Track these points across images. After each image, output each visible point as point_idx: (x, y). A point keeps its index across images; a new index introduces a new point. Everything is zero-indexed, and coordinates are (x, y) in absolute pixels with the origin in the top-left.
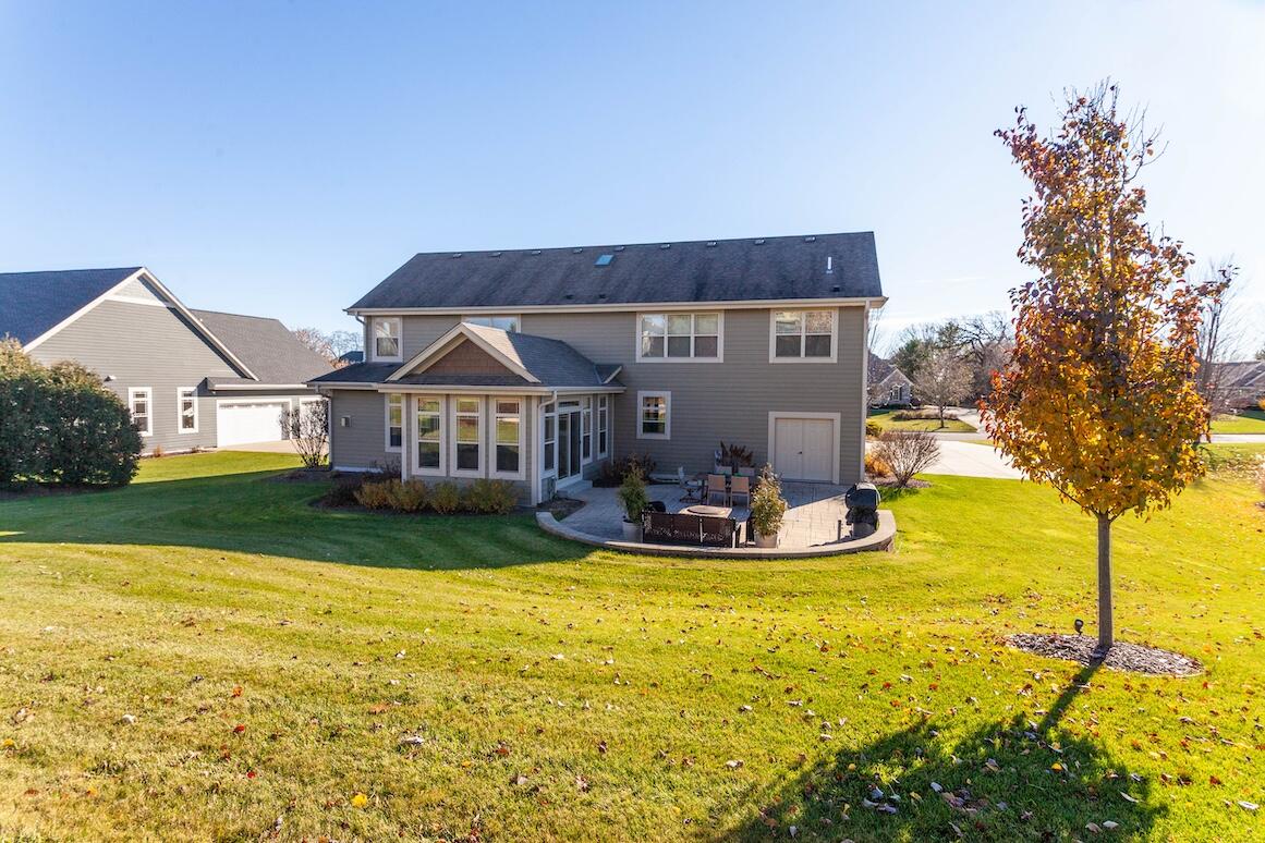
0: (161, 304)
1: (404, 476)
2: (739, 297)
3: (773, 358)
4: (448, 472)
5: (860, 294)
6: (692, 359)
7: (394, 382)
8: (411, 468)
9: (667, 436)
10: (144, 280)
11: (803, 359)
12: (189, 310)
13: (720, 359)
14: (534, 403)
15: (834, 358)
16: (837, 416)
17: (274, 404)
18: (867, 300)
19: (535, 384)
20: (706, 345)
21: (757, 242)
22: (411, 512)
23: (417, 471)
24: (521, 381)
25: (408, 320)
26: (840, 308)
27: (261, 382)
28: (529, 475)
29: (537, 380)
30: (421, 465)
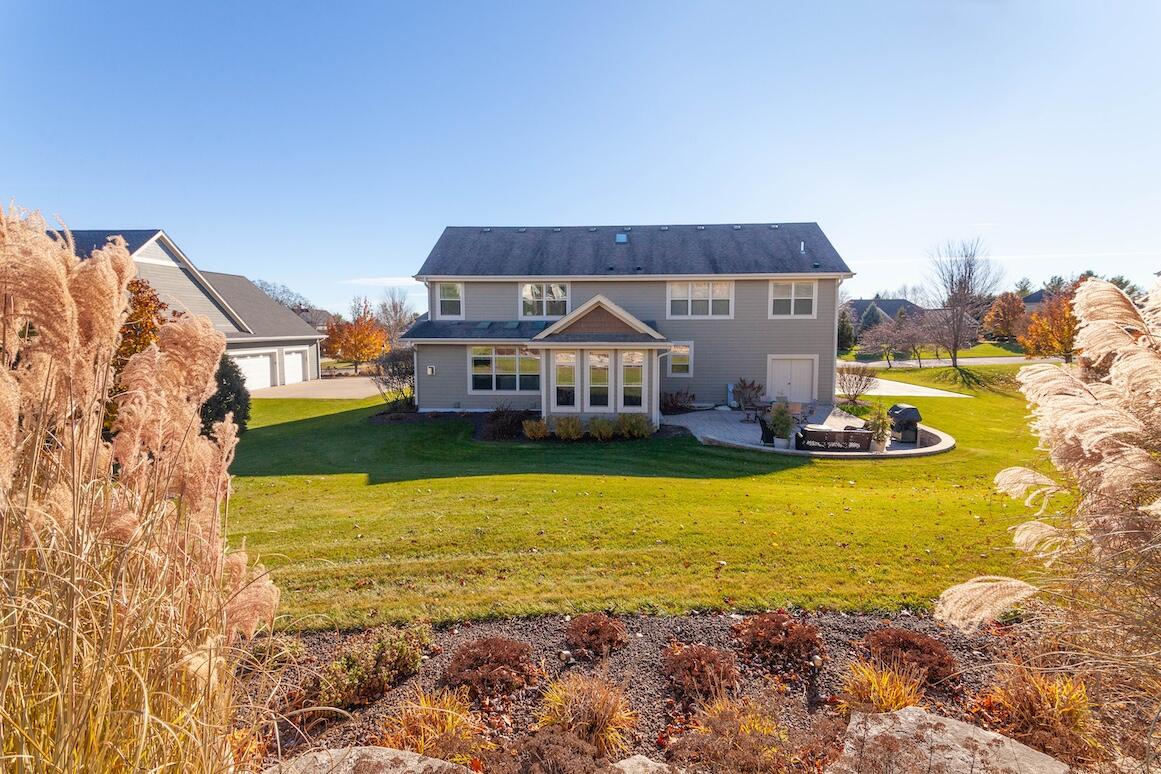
0: (174, 264)
1: (544, 414)
2: (748, 270)
3: (771, 316)
4: (582, 408)
5: (834, 270)
6: (710, 317)
7: (540, 340)
8: (550, 407)
9: (691, 374)
10: (161, 242)
11: (792, 316)
12: (200, 272)
13: (731, 316)
14: (655, 354)
15: (814, 315)
16: (816, 357)
17: (265, 355)
18: (842, 274)
19: (662, 340)
20: (721, 306)
21: (736, 227)
22: (578, 440)
23: (555, 409)
24: (647, 338)
25: (469, 286)
26: (820, 280)
27: (255, 335)
28: (650, 408)
29: (662, 337)
30: (559, 403)
